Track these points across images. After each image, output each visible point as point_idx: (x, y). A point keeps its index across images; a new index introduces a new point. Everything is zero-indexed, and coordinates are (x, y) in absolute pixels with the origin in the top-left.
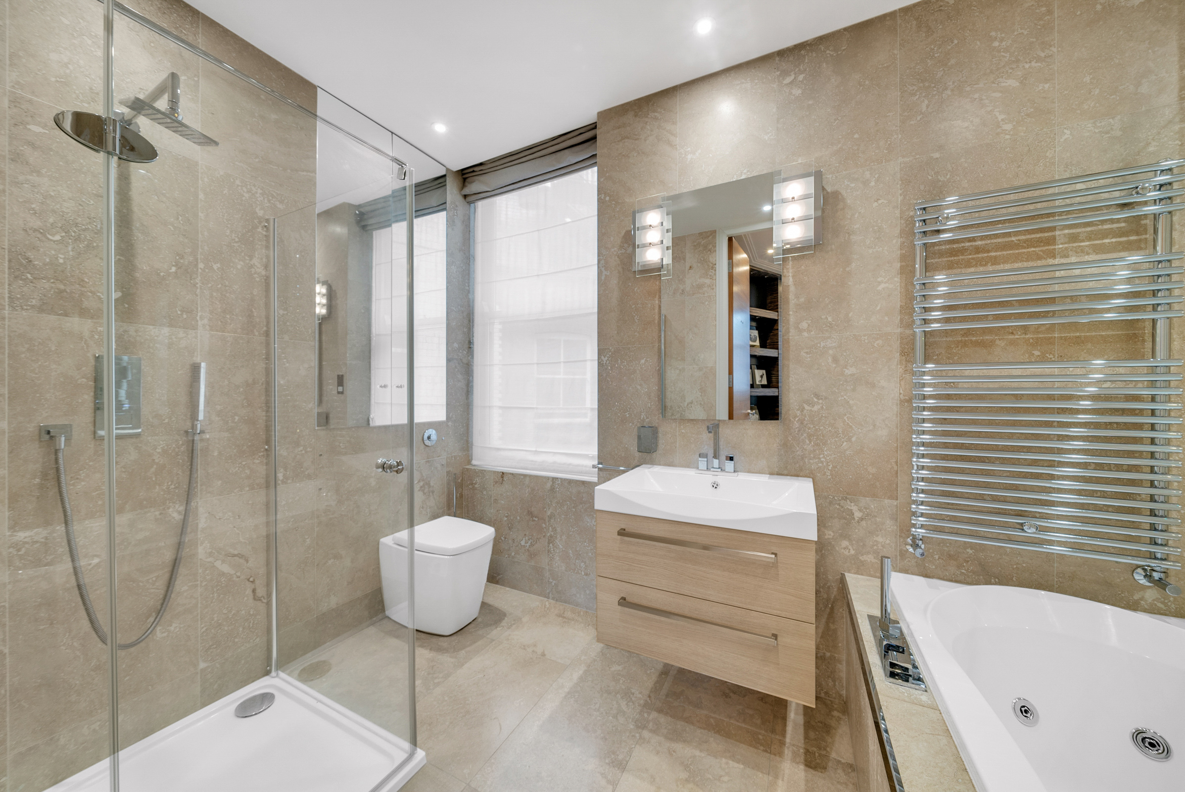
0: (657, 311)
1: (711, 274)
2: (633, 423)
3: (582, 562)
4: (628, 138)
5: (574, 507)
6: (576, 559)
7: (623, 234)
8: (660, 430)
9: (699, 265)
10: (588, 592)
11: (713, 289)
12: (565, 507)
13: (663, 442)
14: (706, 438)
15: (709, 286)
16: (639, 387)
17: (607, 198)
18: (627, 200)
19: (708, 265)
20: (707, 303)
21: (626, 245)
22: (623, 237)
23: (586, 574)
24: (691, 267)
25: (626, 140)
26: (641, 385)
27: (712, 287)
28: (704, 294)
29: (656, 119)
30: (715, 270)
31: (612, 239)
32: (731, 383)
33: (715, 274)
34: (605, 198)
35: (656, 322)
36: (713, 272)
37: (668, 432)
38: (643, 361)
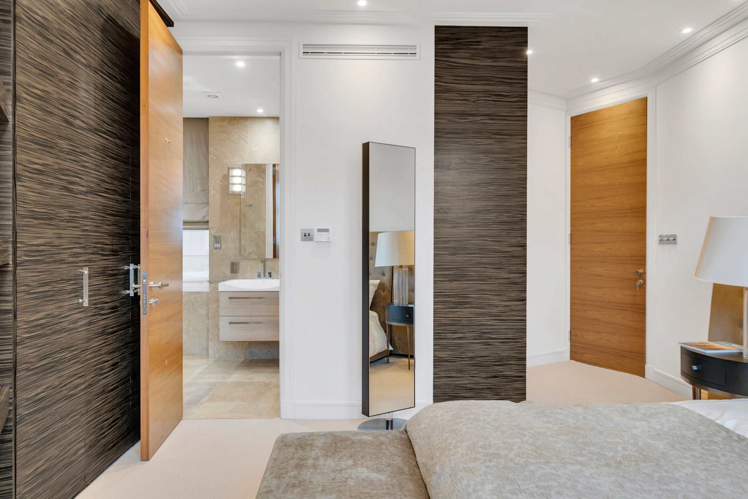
0: (239, 212)
1: (262, 175)
2: (227, 261)
3: (198, 332)
4: (225, 133)
5: (192, 306)
6: (194, 332)
7: (222, 175)
8: (240, 264)
9: (255, 169)
10: (200, 347)
11: (264, 185)
12: (187, 306)
13: (241, 269)
14: (261, 265)
15: (262, 183)
16: (230, 245)
17: (214, 158)
18: (225, 160)
19: (261, 170)
20: (260, 193)
21: (224, 181)
22: (223, 177)
23: (200, 338)
24: (250, 169)
25: (224, 133)
26: (231, 244)
27: (264, 183)
28: (258, 187)
29: (238, 128)
30: (265, 174)
31: (217, 177)
32: (275, 241)
33: (265, 176)
34: (213, 157)
35: (239, 216)
36: (264, 174)
37: (243, 265)
38: (232, 233)
